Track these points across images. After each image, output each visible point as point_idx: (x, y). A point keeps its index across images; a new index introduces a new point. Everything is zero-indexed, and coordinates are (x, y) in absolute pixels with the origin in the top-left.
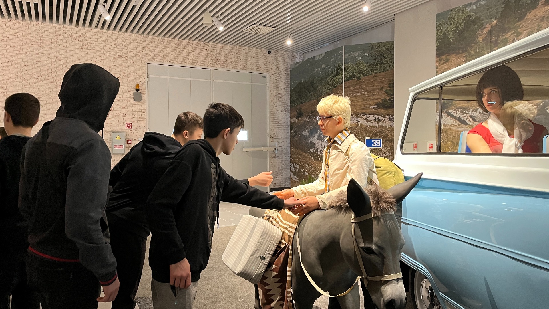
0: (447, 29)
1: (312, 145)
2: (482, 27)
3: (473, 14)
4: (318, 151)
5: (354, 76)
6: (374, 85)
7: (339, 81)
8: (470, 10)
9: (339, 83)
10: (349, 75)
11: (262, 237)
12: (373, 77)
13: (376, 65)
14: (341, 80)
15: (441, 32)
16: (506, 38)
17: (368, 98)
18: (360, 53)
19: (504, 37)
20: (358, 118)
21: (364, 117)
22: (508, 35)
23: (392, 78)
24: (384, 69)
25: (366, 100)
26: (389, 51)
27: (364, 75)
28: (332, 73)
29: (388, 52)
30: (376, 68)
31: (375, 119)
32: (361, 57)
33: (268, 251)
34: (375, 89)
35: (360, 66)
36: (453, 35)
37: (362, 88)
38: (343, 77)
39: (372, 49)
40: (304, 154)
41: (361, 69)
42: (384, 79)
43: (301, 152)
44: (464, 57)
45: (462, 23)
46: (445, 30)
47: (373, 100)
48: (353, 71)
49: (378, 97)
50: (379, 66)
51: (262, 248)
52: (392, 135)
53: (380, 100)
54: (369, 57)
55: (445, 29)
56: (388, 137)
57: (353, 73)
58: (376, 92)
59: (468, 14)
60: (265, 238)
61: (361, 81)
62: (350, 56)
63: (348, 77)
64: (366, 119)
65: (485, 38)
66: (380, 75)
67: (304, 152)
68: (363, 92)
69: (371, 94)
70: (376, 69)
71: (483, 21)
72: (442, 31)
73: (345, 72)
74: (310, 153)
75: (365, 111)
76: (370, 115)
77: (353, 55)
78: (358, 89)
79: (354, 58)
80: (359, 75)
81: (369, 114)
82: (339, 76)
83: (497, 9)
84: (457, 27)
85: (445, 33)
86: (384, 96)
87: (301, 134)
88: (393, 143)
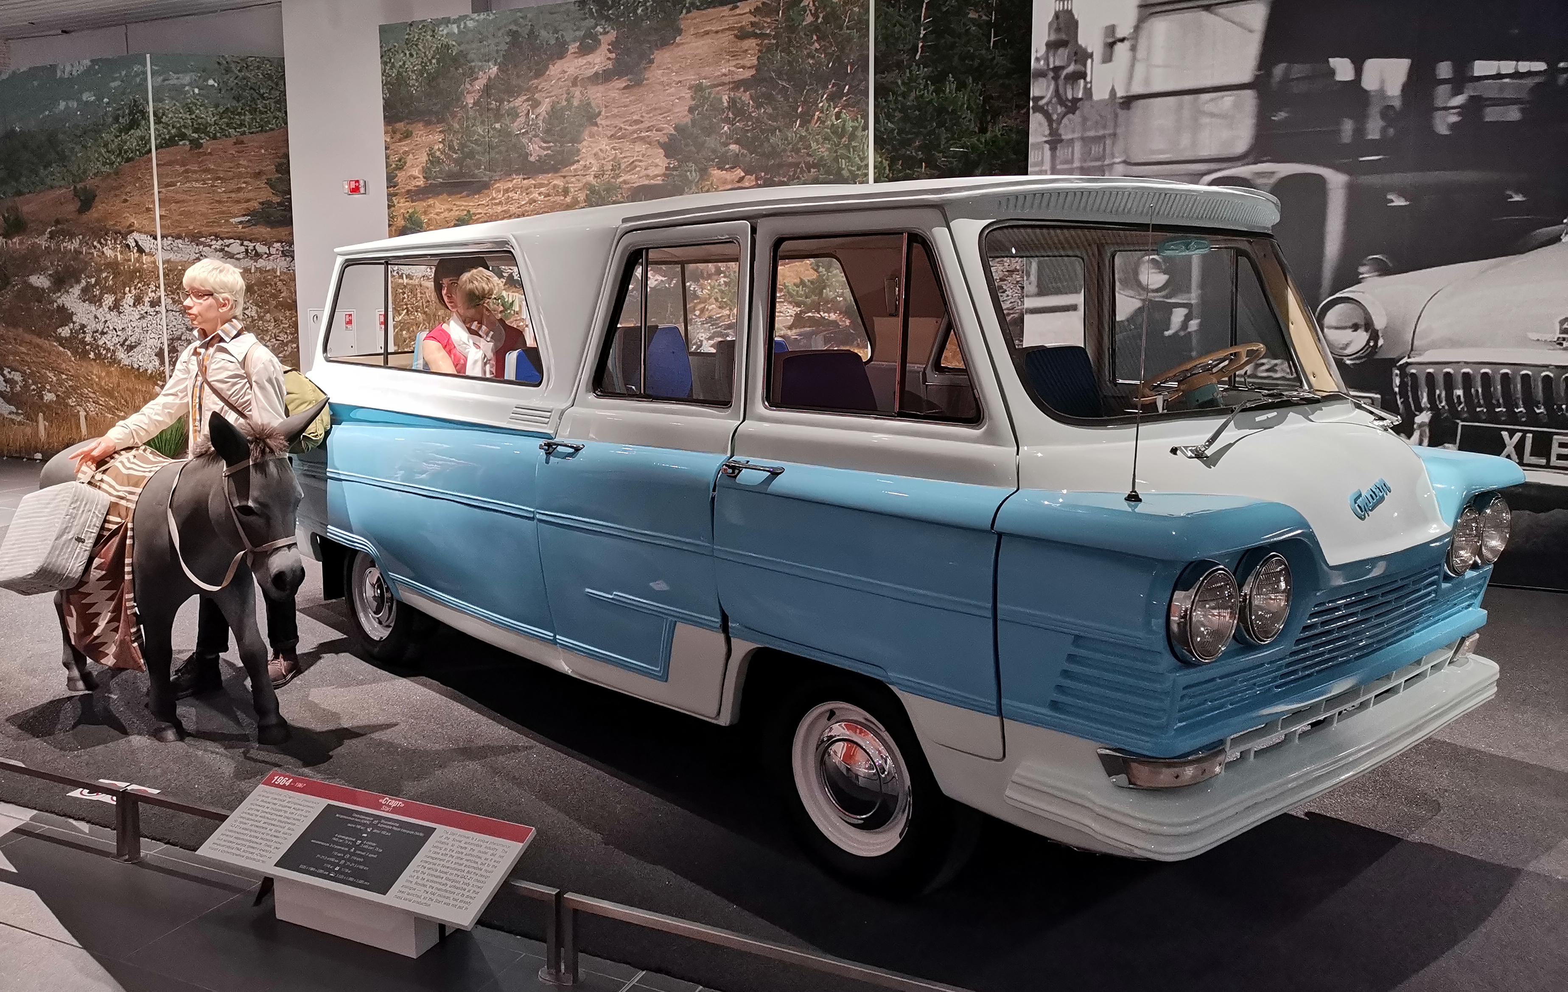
0: (404, 64)
1: (66, 317)
2: (472, 75)
3: (454, 43)
4: (84, 332)
5: (183, 136)
6: (238, 166)
7: (139, 145)
8: (448, 33)
9: (138, 150)
10: (169, 132)
11: (73, 506)
12: (235, 143)
13: (239, 114)
14: (146, 144)
15: (391, 69)
16: (514, 108)
17: (225, 196)
18: (194, 77)
19: (511, 105)
20: (201, 247)
21: (217, 244)
22: (518, 102)
23: (283, 151)
24: (262, 127)
25: (219, 202)
26: (272, 81)
27: (209, 136)
28: (116, 119)
29: (269, 83)
30: (241, 120)
31: (247, 251)
32: (200, 89)
33: (89, 527)
34: (240, 176)
35: (198, 111)
36: (417, 80)
37: (207, 171)
38: (150, 137)
39: (228, 71)
40: (38, 341)
41: (200, 121)
42: (263, 151)
43: (28, 337)
44: (440, 132)
45: (433, 58)
46: (400, 67)
47: (238, 202)
48: (179, 122)
49: (251, 195)
50: (248, 117)
51: (75, 523)
52: (291, 292)
53: (255, 205)
54: (220, 90)
55: (401, 63)
56: (283, 295)
57: (179, 129)
58: (244, 183)
59: (445, 40)
60: (79, 507)
61: (201, 150)
62: (166, 82)
63: (164, 139)
64: (222, 250)
65: (479, 100)
66: (253, 141)
67: (39, 335)
68: (209, 179)
69: (233, 186)
70: (242, 125)
71: (473, 64)
72: (393, 66)
73: (155, 123)
74: (60, 340)
75: (217, 230)
76: (232, 241)
77: (175, 82)
78: (195, 172)
79: (178, 90)
80: (196, 135)
81: (228, 238)
82: (138, 133)
83: (497, 45)
84: (424, 65)
85: (399, 73)
86: (266, 194)
87: (25, 282)
88: (294, 312)
